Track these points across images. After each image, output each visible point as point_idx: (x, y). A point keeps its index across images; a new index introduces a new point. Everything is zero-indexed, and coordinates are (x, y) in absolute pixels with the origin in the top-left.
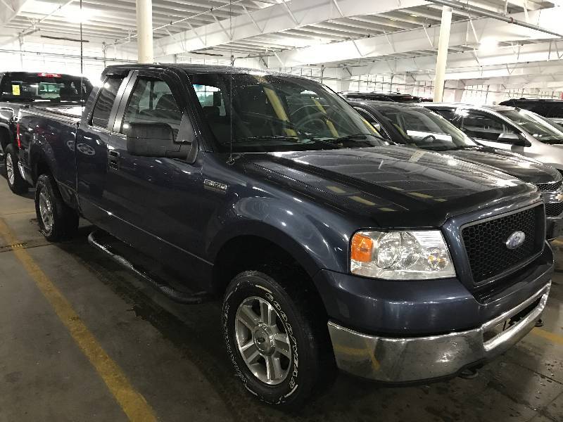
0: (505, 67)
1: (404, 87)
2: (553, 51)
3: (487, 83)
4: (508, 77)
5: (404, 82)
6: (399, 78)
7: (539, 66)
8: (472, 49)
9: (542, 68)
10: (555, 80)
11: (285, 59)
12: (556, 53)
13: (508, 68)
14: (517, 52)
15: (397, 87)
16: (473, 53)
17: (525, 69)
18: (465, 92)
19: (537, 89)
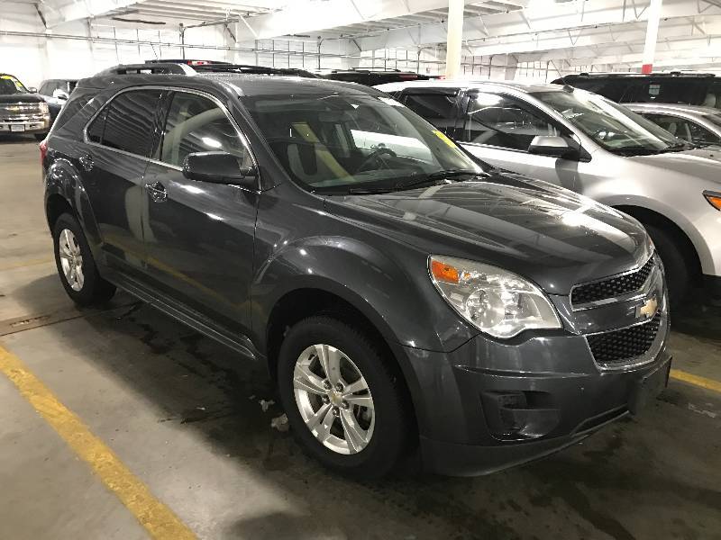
0: (566, 34)
1: (436, 66)
2: (630, 7)
3: (546, 58)
4: (572, 49)
5: (436, 60)
6: (429, 53)
7: (611, 32)
8: (520, 8)
9: (615, 35)
10: (632, 51)
11: (259, 27)
12: (632, 10)
13: (570, 37)
14: (581, 11)
15: (426, 65)
16: (521, 14)
17: (594, 36)
18: (518, 71)
19: (609, 65)
